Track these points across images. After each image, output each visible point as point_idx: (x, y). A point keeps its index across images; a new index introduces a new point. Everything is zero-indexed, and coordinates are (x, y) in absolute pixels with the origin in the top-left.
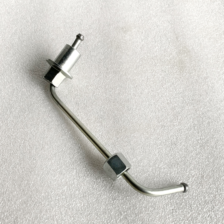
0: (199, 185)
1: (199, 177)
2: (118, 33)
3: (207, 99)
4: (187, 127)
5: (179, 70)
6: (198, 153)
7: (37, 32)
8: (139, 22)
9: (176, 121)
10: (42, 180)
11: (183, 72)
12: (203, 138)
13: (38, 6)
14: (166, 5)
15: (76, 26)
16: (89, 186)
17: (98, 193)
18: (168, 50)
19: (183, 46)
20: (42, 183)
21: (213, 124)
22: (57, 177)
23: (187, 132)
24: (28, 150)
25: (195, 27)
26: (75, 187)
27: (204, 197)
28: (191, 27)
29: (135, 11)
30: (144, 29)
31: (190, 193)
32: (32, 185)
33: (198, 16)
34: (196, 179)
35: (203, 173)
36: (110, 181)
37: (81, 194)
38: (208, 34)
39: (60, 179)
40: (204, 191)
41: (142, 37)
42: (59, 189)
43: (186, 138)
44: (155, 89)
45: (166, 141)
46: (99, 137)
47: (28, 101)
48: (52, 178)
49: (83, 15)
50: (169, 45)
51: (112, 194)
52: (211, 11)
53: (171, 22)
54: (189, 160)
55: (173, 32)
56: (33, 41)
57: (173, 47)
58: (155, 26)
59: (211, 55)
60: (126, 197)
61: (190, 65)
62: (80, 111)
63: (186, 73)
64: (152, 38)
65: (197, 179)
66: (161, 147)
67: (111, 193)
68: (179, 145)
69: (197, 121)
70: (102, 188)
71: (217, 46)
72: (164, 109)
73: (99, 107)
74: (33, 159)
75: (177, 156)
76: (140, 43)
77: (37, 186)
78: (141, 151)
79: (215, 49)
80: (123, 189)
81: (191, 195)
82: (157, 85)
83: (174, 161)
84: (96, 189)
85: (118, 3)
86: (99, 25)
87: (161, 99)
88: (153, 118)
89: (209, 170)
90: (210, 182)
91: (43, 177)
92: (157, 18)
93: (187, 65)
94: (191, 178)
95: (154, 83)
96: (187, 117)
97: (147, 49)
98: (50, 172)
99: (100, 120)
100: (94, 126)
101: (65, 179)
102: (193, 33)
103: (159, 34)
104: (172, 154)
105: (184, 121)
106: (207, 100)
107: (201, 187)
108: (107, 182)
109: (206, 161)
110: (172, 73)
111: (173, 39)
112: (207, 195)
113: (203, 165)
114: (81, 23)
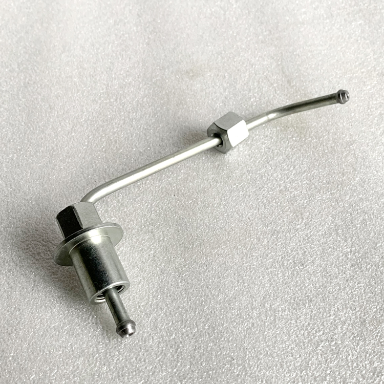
0: (358, 338)
1: (356, 323)
2: (180, 81)
3: (357, 179)
4: (322, 232)
5: (297, 133)
6: (349, 277)
7: (28, 87)
8: (217, 61)
9: (300, 222)
10: (32, 348)
11: (305, 136)
12: (356, 249)
13: (33, 46)
14: (266, 31)
15: (102, 72)
16: (130, 355)
17: (148, 368)
18: (275, 102)
19: (300, 94)
20: (33, 353)
21: (374, 222)
22: (63, 341)
23: (322, 241)
24: (5, 291)
25: (320, 63)
26: (100, 359)
27: (371, 363)
28: (314, 63)
29: (209, 44)
30: (228, 71)
31: (341, 356)
32: (10, 359)
33: (325, 45)
34: (350, 327)
35: (364, 316)
36: (173, 343)
37: (113, 373)
38: (346, 72)
39: (70, 344)
40: (370, 351)
41: (225, 85)
42: (67, 364)
43: (323, 251)
44: (255, 169)
45: (282, 258)
46: (148, 260)
47: (8, 202)
48: (54, 342)
49: (114, 55)
50: (276, 93)
51: (179, 367)
52: (347, 36)
53: (276, 58)
54: (333, 292)
55: (281, 72)
56: (21, 100)
57: (283, 97)
58: (246, 66)
59: (356, 105)
60: (208, 372)
61: (318, 124)
62: (110, 215)
63: (312, 137)
64: (243, 84)
65: (352, 327)
66: (274, 269)
67: (176, 366)
68: (310, 265)
69: (341, 219)
70: (156, 358)
71: (364, 90)
72: (274, 201)
73: (147, 206)
74: (15, 308)
75: (306, 285)
76: (221, 93)
77: (21, 361)
78: (235, 279)
79: (362, 96)
80: (200, 356)
81: (342, 360)
82: (258, 162)
83: (302, 295)
84: (145, 361)
85: (178, 33)
86: (143, 70)
87: (267, 184)
88: (255, 218)
89: (374, 308)
90: (379, 332)
91: (35, 342)
92: (250, 53)
93: (312, 125)
94: (339, 327)
95: (252, 158)
96: (320, 213)
97: (235, 103)
98: (48, 331)
99: (150, 228)
100: (138, 240)
101: (80, 344)
102: (319, 71)
103: (256, 78)
104: (297, 281)
105: (317, 221)
106: (356, 182)
107: (361, 343)
108: (167, 345)
109: (366, 291)
110: (285, 139)
111: (282, 85)
112: (376, 357)
113: (362, 299)
114: (110, 69)
